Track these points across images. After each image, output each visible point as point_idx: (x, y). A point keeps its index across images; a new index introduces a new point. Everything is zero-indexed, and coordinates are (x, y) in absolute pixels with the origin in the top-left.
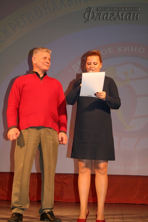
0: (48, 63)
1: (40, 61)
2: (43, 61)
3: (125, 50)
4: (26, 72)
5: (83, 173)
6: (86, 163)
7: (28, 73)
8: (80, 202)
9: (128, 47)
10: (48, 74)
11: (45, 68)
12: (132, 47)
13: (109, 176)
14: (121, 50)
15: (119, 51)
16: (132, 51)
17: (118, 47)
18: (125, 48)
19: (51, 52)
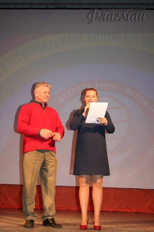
0: (48, 97)
1: (41, 95)
2: (44, 95)
3: (102, 86)
4: (30, 101)
5: (83, 187)
6: (86, 178)
7: (31, 102)
8: (81, 210)
9: (104, 84)
10: (49, 105)
11: (46, 100)
12: (107, 84)
13: (104, 188)
14: (98, 86)
15: (96, 87)
16: (107, 87)
17: (96, 84)
18: (101, 84)
19: (50, 86)
